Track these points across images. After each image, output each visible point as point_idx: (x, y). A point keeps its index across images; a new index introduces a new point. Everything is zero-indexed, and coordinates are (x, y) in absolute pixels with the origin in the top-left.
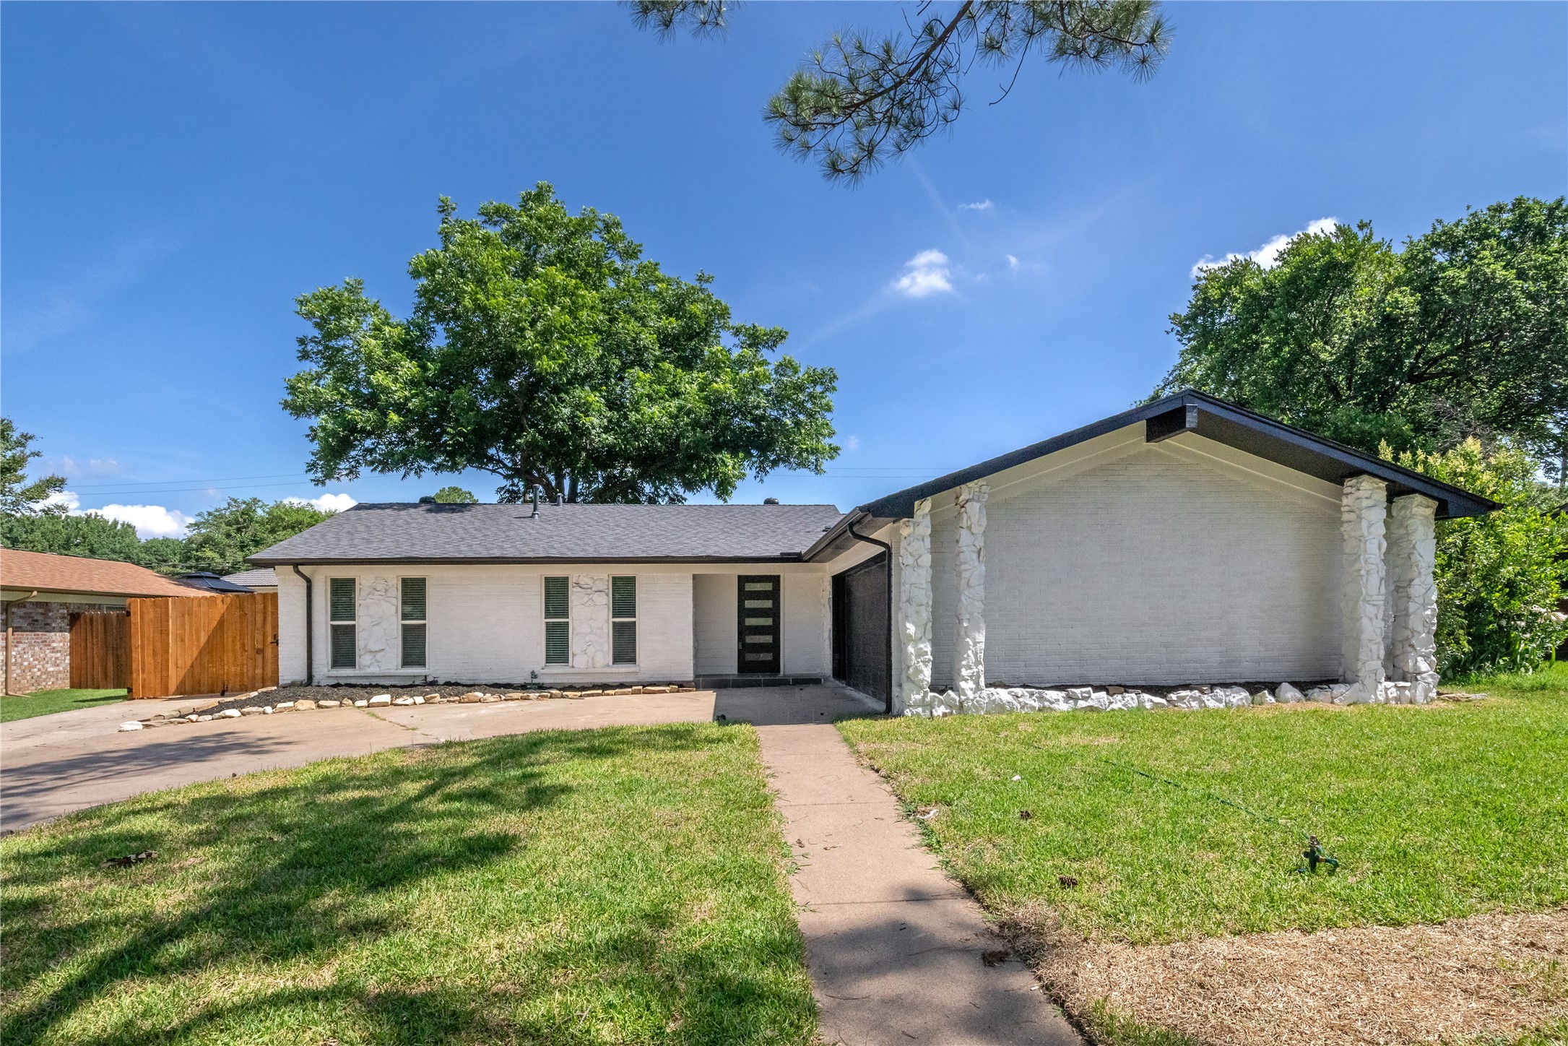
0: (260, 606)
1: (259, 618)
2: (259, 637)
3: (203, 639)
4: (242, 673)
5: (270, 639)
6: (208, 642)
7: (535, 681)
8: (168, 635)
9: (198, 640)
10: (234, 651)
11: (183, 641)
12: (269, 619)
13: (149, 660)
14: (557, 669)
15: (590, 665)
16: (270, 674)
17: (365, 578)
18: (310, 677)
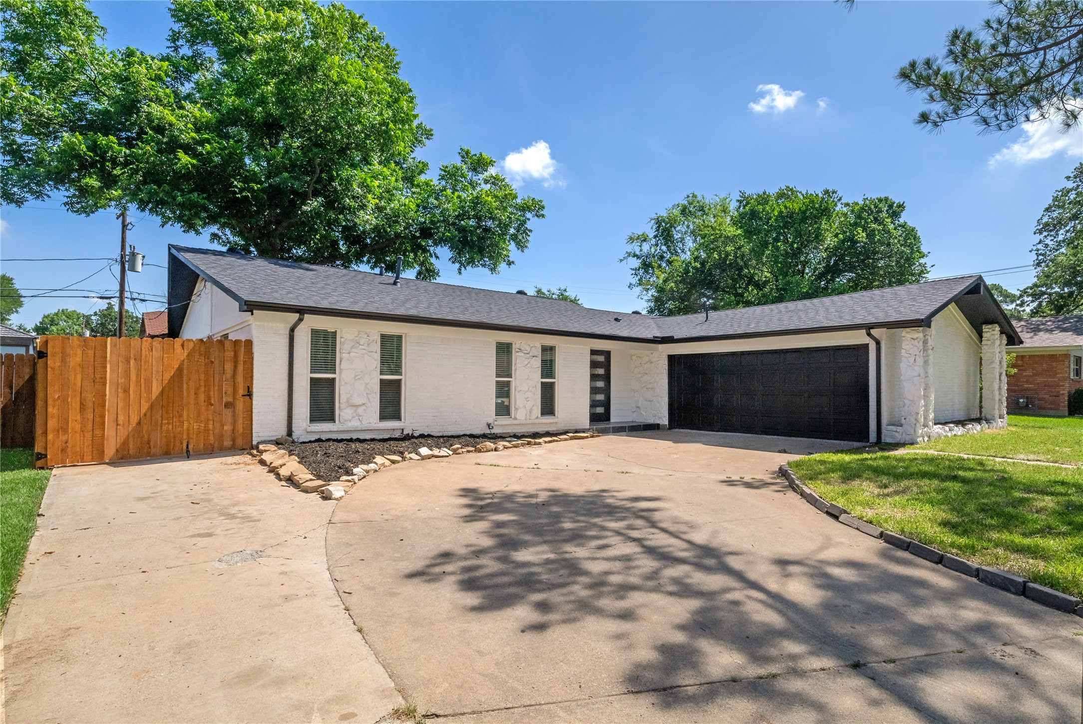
0: (229, 354)
1: (229, 366)
2: (227, 387)
3: (156, 390)
4: (207, 430)
5: (241, 391)
6: (162, 393)
7: (493, 431)
8: (105, 384)
9: (149, 390)
10: (197, 404)
11: (126, 391)
12: (240, 368)
13: (74, 416)
14: (503, 420)
15: (528, 417)
16: (241, 431)
17: (347, 332)
18: (290, 433)
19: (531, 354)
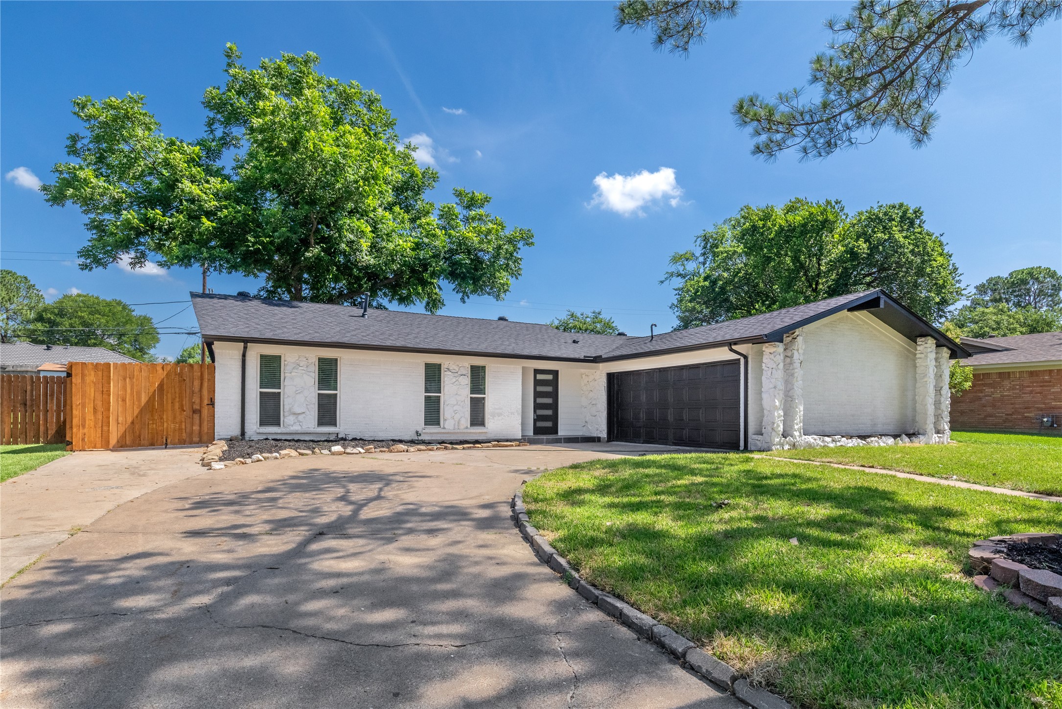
0: (197, 374)
1: (197, 383)
2: (196, 399)
3: (144, 399)
4: (180, 429)
5: (206, 402)
6: (148, 402)
7: (420, 438)
8: (109, 395)
9: (139, 400)
10: (173, 410)
11: (124, 400)
12: (206, 384)
13: (90, 416)
14: (432, 429)
15: (456, 427)
16: (206, 431)
17: (290, 356)
18: (243, 433)
19: (459, 373)
